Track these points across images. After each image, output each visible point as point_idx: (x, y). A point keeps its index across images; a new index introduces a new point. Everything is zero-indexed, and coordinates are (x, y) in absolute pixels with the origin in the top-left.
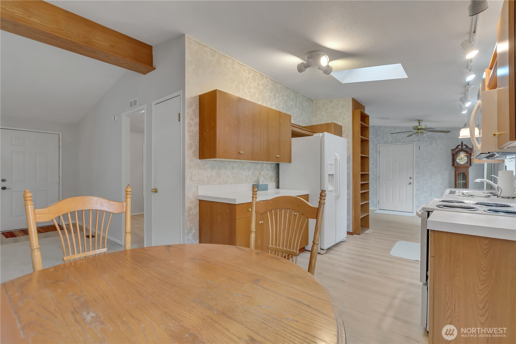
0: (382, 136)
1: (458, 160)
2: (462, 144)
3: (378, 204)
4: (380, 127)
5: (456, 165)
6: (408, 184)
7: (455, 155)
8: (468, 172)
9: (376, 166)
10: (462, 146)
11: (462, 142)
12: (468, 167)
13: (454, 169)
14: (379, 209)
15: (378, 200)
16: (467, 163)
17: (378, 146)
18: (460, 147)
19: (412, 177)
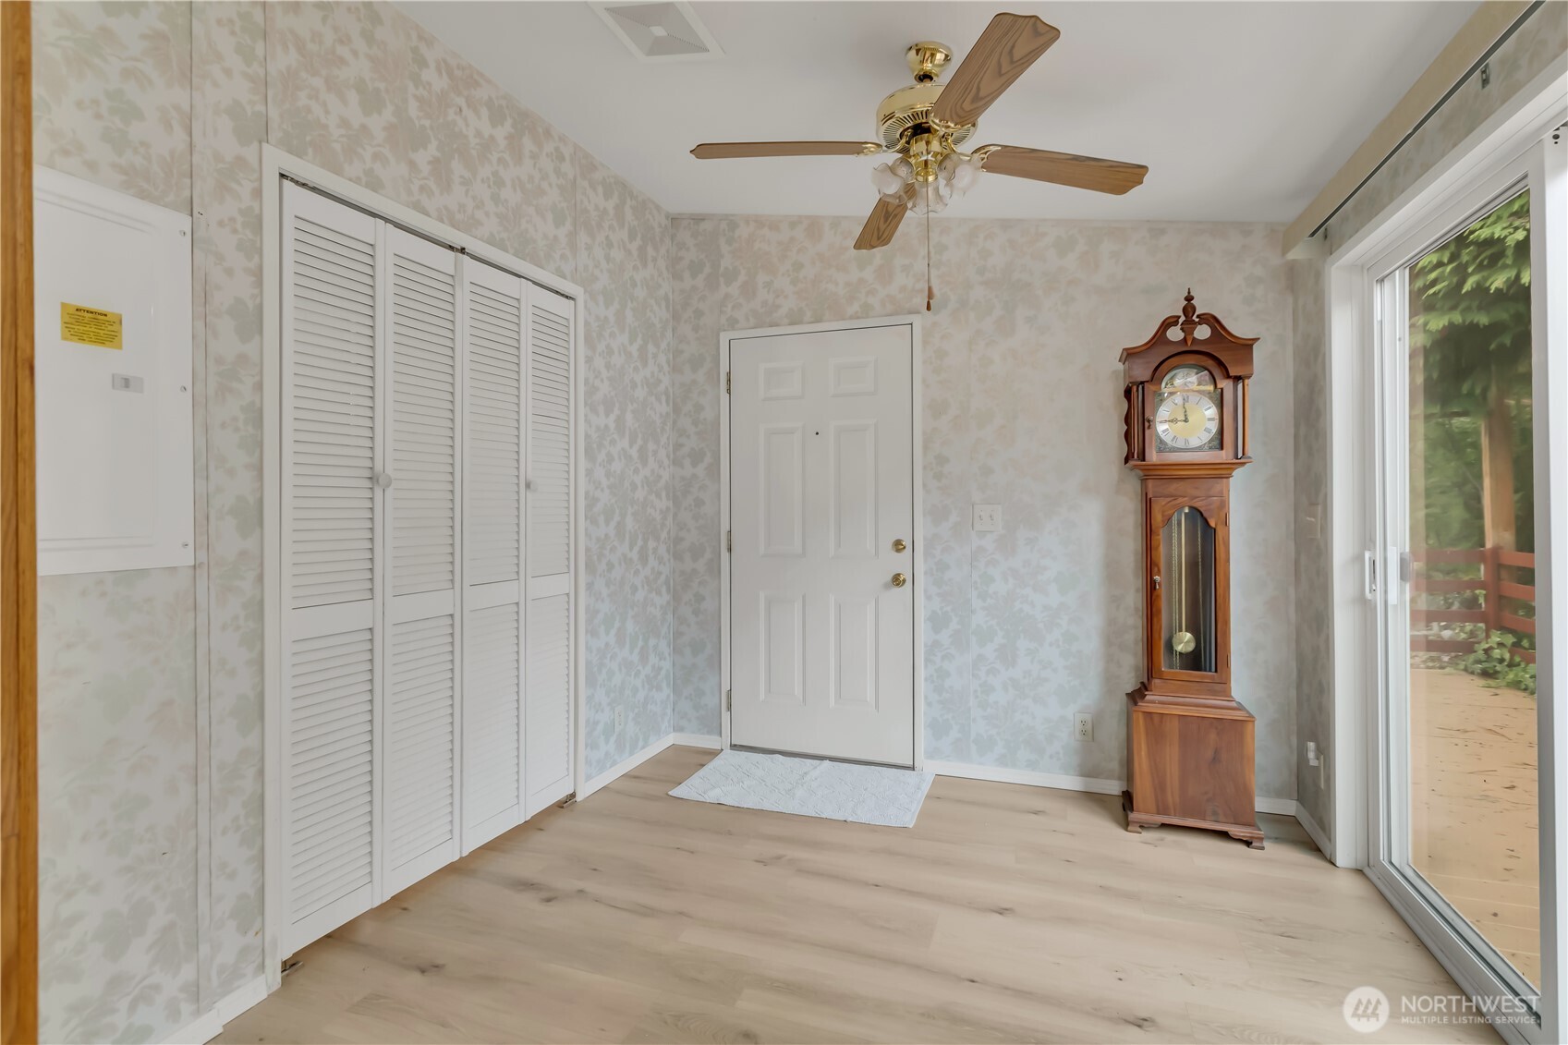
0: (742, 278)
1: (1165, 426)
2: (1189, 309)
3: (726, 716)
4: (732, 222)
5: (1153, 457)
6: (886, 586)
7: (1150, 388)
8: (1223, 505)
9: (714, 471)
10: (1189, 325)
11: (1189, 298)
12: (1220, 472)
13: (1133, 485)
14: (734, 747)
15: (725, 687)
16: (1216, 443)
17: (724, 338)
18: (1175, 334)
19: (907, 543)
